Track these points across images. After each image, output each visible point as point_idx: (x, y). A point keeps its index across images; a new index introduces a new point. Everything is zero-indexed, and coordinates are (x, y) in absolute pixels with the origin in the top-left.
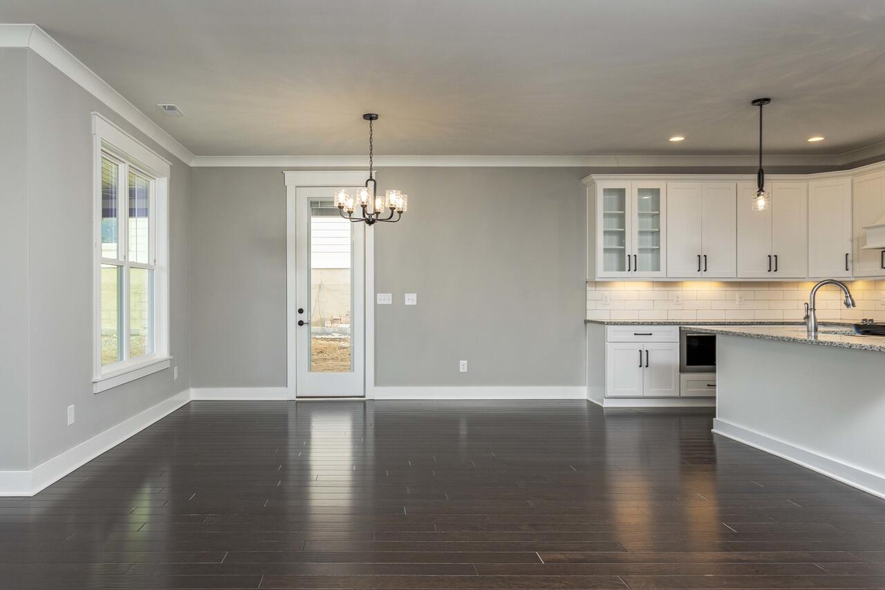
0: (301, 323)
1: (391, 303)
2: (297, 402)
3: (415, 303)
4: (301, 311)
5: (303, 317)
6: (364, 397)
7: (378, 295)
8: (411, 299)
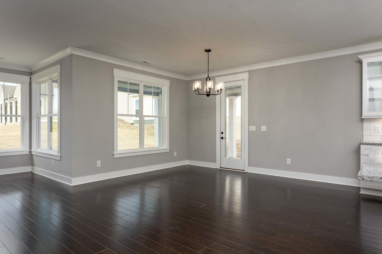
0: (222, 138)
1: (255, 130)
2: (221, 170)
3: (266, 130)
4: (222, 133)
5: (223, 136)
6: (244, 171)
7: (250, 126)
8: (264, 128)
